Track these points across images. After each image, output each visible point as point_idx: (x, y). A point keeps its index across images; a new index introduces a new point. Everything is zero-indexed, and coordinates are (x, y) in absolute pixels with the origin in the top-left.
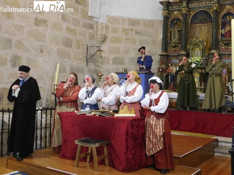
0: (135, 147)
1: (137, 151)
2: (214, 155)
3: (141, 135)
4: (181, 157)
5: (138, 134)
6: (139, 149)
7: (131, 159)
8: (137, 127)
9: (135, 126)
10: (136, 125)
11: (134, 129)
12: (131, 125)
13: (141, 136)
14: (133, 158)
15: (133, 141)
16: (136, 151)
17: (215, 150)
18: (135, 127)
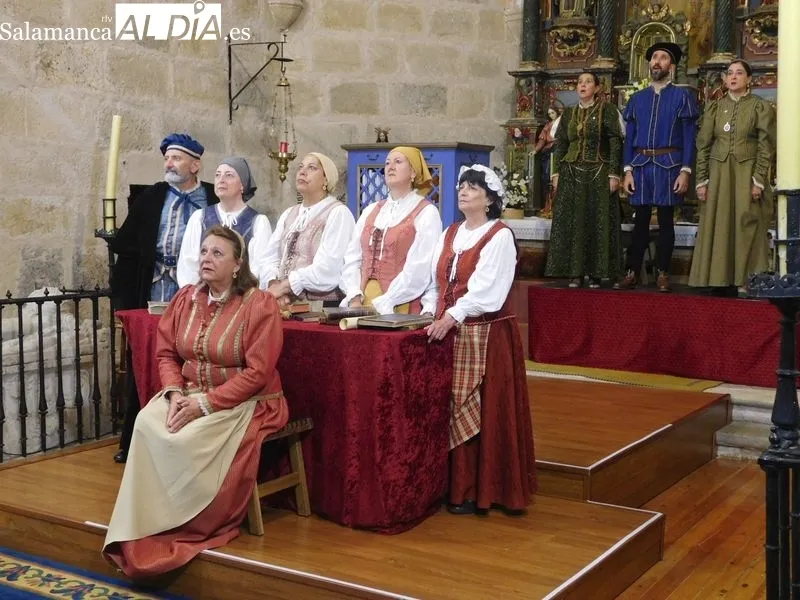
0: (418, 437)
1: (428, 452)
2: (712, 455)
3: (437, 391)
4: (590, 468)
5: (427, 390)
6: (433, 446)
7: (401, 482)
8: (422, 364)
9: (417, 361)
10: (418, 355)
11: (413, 372)
12: (403, 355)
13: (439, 395)
14: (409, 480)
15: (408, 416)
16: (422, 454)
17: (720, 435)
18: (415, 366)
